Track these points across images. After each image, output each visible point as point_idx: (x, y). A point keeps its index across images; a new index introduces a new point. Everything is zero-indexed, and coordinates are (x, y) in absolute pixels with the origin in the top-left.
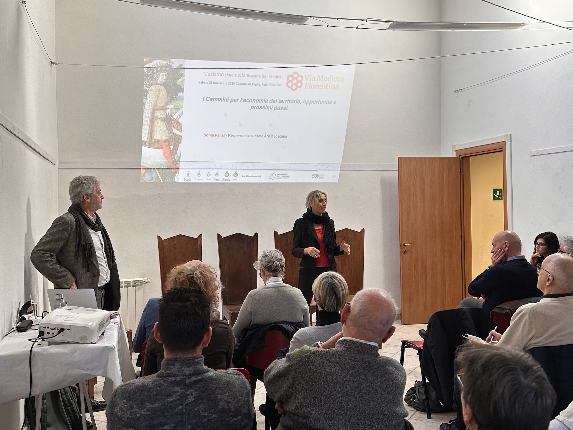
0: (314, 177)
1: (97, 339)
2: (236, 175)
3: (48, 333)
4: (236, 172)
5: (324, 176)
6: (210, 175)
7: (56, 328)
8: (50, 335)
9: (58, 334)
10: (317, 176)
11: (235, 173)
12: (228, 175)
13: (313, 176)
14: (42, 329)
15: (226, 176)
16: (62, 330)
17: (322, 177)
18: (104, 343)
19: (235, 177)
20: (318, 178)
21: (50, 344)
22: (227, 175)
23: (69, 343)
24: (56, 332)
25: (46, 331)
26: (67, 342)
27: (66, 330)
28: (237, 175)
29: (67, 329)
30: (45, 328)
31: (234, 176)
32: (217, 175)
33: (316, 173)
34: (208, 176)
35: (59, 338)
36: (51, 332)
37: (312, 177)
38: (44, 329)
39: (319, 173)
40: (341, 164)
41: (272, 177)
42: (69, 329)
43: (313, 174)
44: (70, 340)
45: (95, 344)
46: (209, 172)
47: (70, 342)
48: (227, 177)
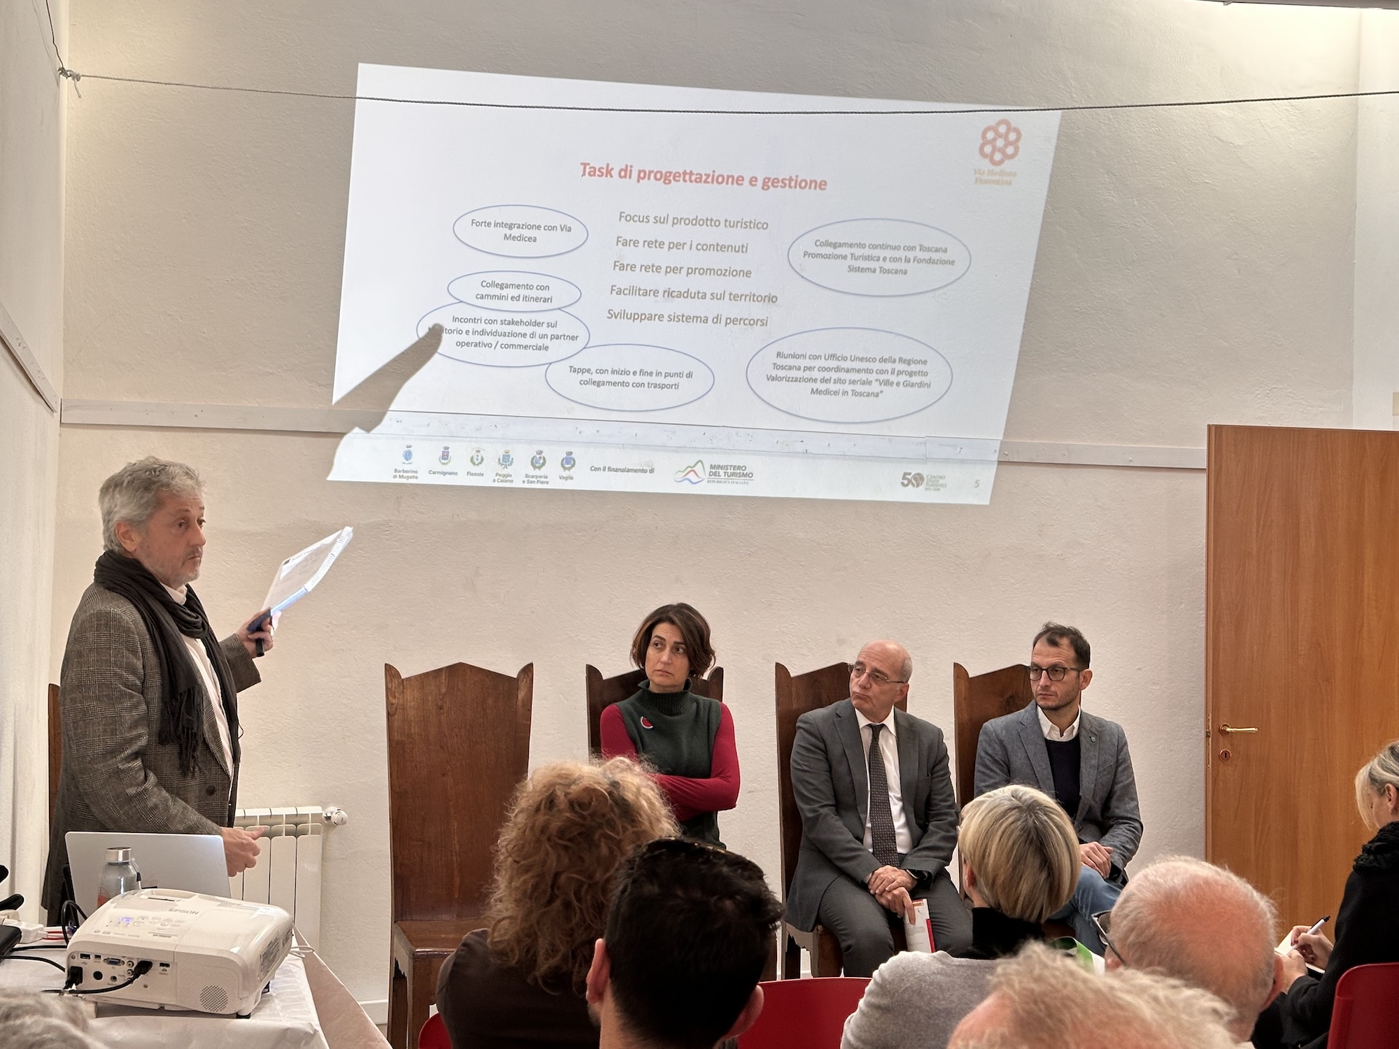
0: (910, 481)
1: (255, 1002)
2: (568, 462)
3: (98, 975)
4: (571, 453)
5: (941, 482)
6: (482, 459)
7: (126, 961)
8: (105, 982)
9: (130, 981)
10: (919, 479)
11: (565, 456)
12: (544, 464)
13: (904, 478)
14: (78, 962)
15: (535, 467)
16: (143, 967)
17: (935, 483)
18: (278, 1015)
19: (565, 469)
20: (922, 487)
21: (101, 1012)
22: (538, 462)
23: (161, 1011)
24: (122, 972)
25: (89, 967)
26: (156, 1007)
27: (156, 967)
28: (573, 466)
29: (162, 965)
30: (88, 956)
31: (562, 465)
32: (506, 460)
33: (914, 469)
34: (474, 464)
35: (131, 994)
36: (107, 971)
37: (903, 484)
38: (84, 960)
39: (925, 470)
40: (1002, 443)
41: (692, 476)
42: (168, 965)
43: (905, 474)
44: (169, 1001)
45: (248, 1017)
46: (478, 451)
47: (166, 1008)
48: (539, 468)
